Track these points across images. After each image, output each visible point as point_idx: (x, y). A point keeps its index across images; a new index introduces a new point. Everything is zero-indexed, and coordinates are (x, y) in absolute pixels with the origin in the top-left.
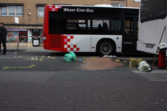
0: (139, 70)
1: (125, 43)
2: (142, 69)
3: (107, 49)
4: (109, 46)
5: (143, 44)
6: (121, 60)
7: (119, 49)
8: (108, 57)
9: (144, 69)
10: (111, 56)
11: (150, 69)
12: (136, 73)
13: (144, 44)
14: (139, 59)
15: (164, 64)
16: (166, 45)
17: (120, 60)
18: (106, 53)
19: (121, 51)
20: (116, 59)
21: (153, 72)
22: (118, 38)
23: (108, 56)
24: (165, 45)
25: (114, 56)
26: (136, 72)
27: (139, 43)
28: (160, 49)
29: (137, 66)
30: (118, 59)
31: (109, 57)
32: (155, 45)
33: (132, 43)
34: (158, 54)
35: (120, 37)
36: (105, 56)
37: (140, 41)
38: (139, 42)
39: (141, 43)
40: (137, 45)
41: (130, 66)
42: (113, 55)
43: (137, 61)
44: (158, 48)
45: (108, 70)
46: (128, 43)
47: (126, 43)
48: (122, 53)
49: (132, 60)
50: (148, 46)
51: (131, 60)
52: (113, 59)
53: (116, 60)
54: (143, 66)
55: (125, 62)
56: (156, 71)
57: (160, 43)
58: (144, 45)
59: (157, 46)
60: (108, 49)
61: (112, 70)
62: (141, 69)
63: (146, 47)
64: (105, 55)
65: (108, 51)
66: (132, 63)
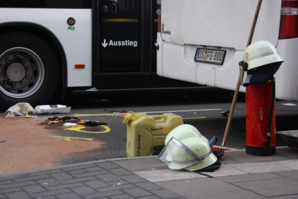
0: (167, 168)
1: (105, 45)
2: (181, 163)
3: (26, 76)
4: (33, 61)
5: (182, 48)
6: (91, 125)
7: (80, 71)
8: (30, 113)
9: (186, 162)
10: (46, 108)
11: (213, 159)
12: (151, 180)
13: (189, 49)
14: (165, 118)
15: (268, 134)
16: (274, 50)
17: (87, 124)
18: (20, 92)
19: (89, 84)
20: (66, 119)
21: (225, 171)
22: (71, 22)
23: (30, 108)
24: (271, 53)
25: (60, 106)
26: (153, 176)
27: (165, 45)
28: (250, 68)
29: (159, 149)
30: (76, 120)
31: (37, 114)
32: (233, 49)
33: (135, 44)
34: (243, 89)
35: (84, 16)
36: (14, 109)
37: (169, 33)
38: (166, 37)
39: (172, 43)
40: (159, 53)
41: (130, 150)
42: (52, 102)
43: (159, 124)
44: (244, 65)
45: (28, 175)
46: (119, 43)
47: (111, 43)
48: (93, 90)
49: (135, 123)
50: (203, 54)
51: (130, 122)
52: (55, 123)
53: (67, 124)
54: (184, 147)
55: (108, 130)
56: (238, 166)
57: (249, 43)
58: (185, 53)
59: (239, 57)
60: (30, 73)
61: (49, 175)
62: (176, 162)
63: (196, 60)
64: (13, 102)
65: (31, 85)
66: (139, 138)
